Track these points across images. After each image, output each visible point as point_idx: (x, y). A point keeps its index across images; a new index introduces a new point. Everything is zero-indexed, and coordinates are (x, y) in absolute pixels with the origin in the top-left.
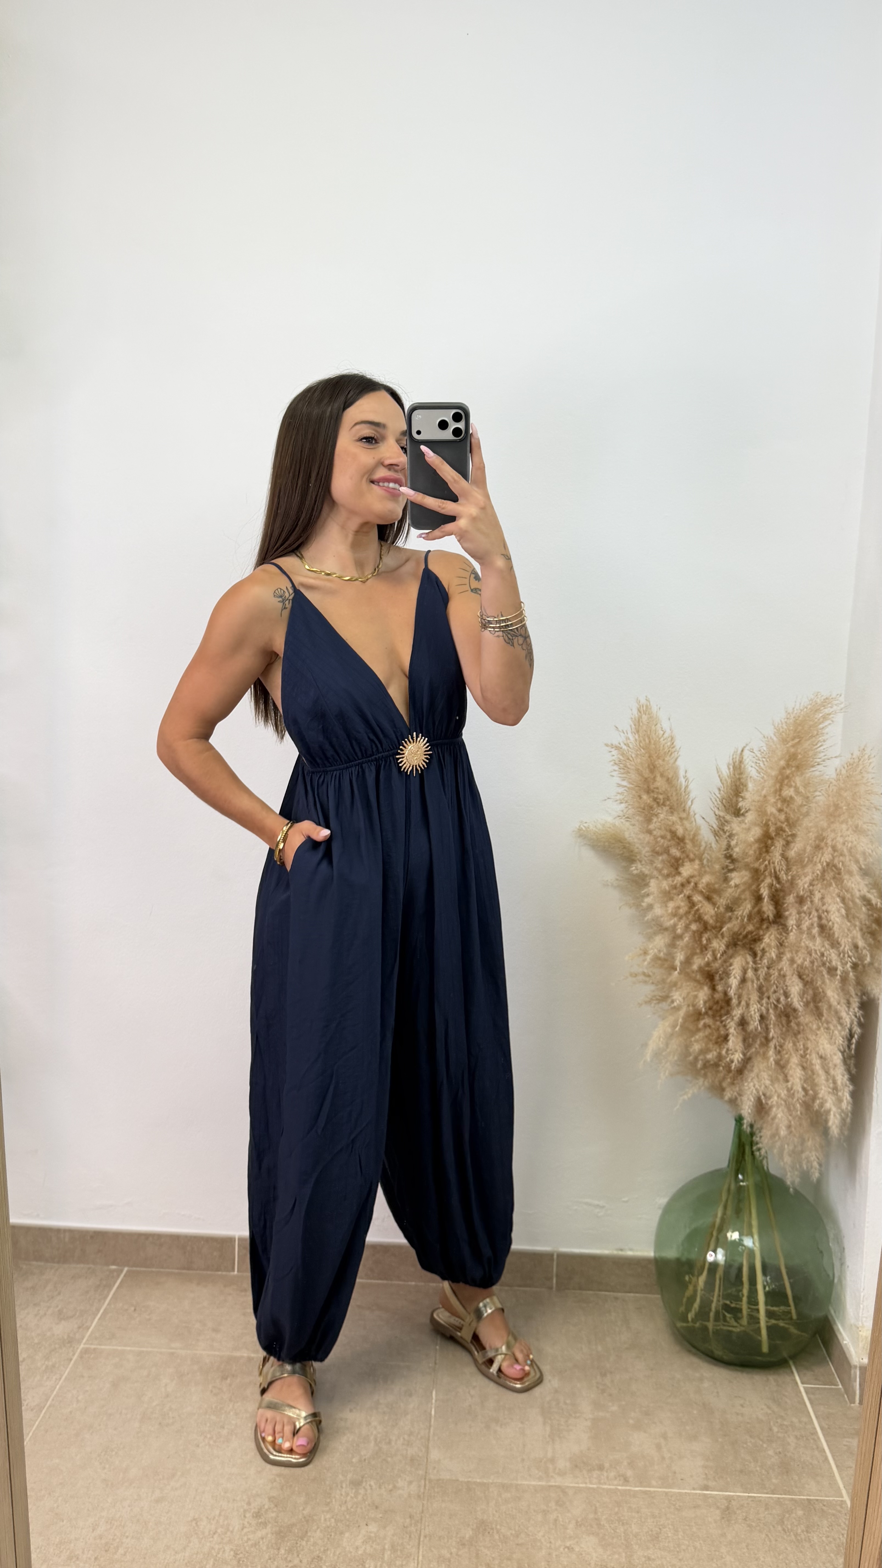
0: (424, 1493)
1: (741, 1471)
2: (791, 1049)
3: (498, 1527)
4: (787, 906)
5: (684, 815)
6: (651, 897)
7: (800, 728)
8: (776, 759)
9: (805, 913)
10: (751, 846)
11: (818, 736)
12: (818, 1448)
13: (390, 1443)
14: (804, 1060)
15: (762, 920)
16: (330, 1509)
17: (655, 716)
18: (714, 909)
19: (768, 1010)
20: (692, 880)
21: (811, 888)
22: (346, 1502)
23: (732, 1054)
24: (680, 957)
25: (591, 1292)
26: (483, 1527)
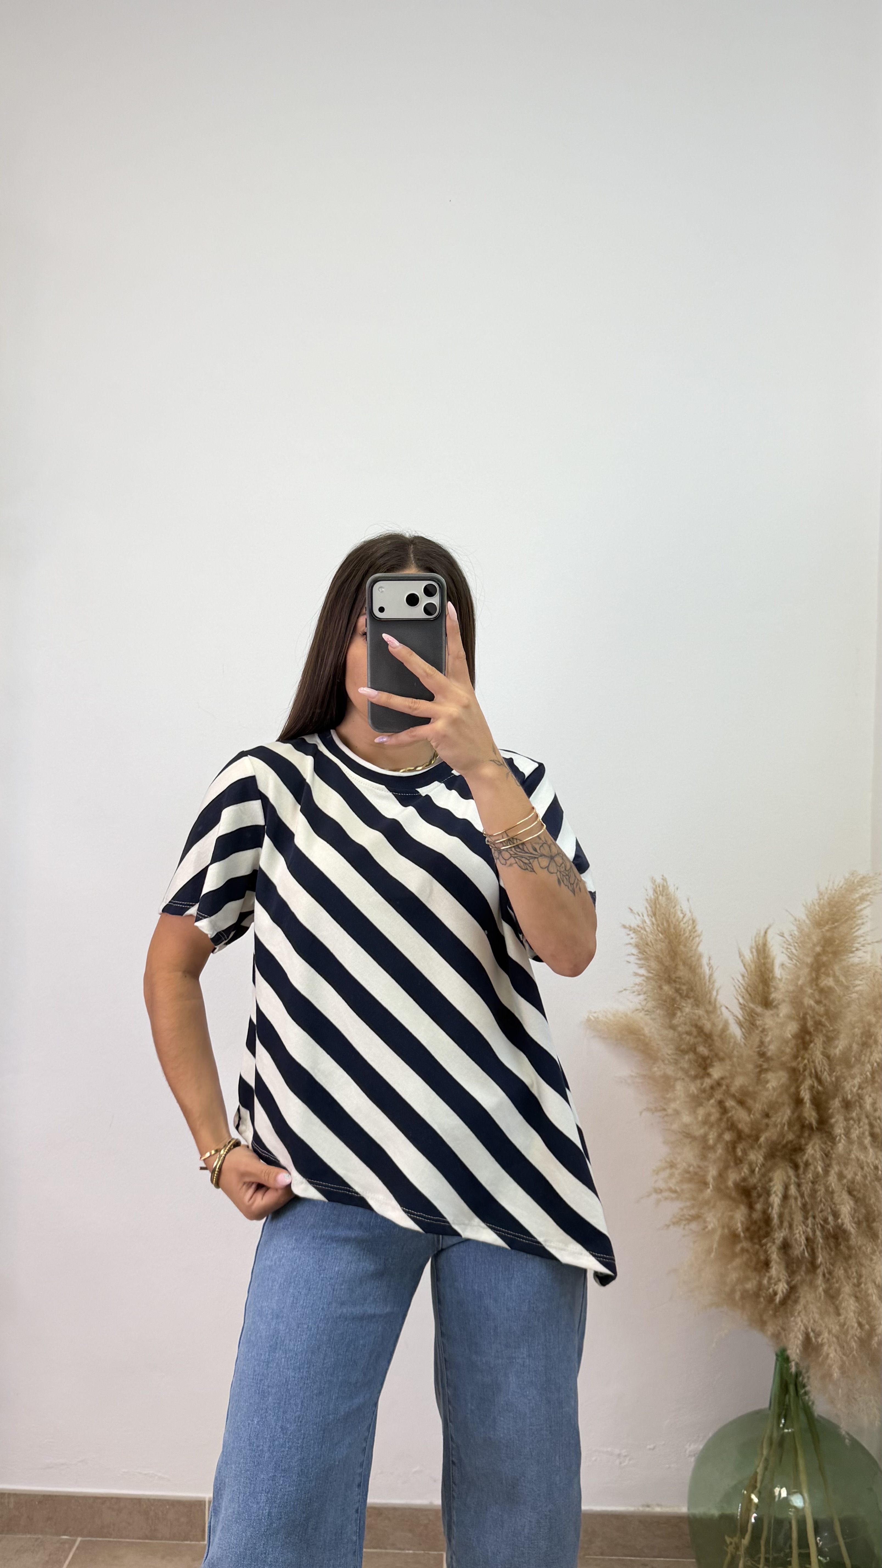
2: (842, 1277)
4: (832, 1113)
5: (710, 1008)
6: (678, 1102)
7: (835, 909)
8: (811, 945)
9: (854, 1120)
10: (787, 1042)
11: (855, 919)
14: (857, 1289)
15: (804, 1127)
17: (673, 898)
18: (749, 1115)
19: (814, 1232)
20: (724, 1082)
21: (860, 1091)
23: (775, 1285)
24: (712, 1172)
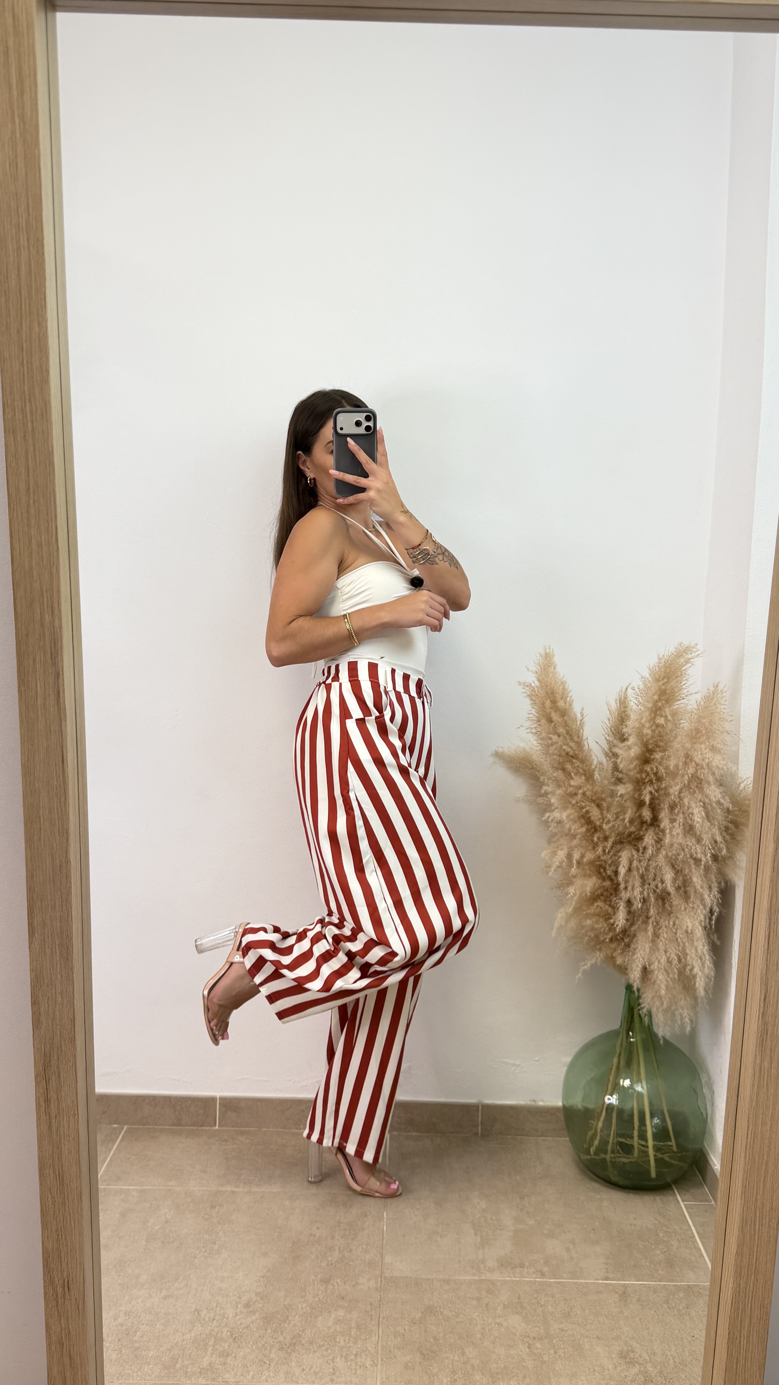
0: (380, 1287)
1: (635, 1266)
2: (665, 926)
3: (442, 1310)
4: (662, 811)
5: (579, 741)
7: (668, 670)
8: (652, 695)
10: (633, 761)
11: (681, 677)
12: (695, 1247)
13: (351, 1251)
15: (643, 823)
16: (305, 1300)
19: (649, 894)
21: (680, 795)
22: (318, 1295)
24: (576, 855)
25: (510, 1136)
26: (430, 1310)
